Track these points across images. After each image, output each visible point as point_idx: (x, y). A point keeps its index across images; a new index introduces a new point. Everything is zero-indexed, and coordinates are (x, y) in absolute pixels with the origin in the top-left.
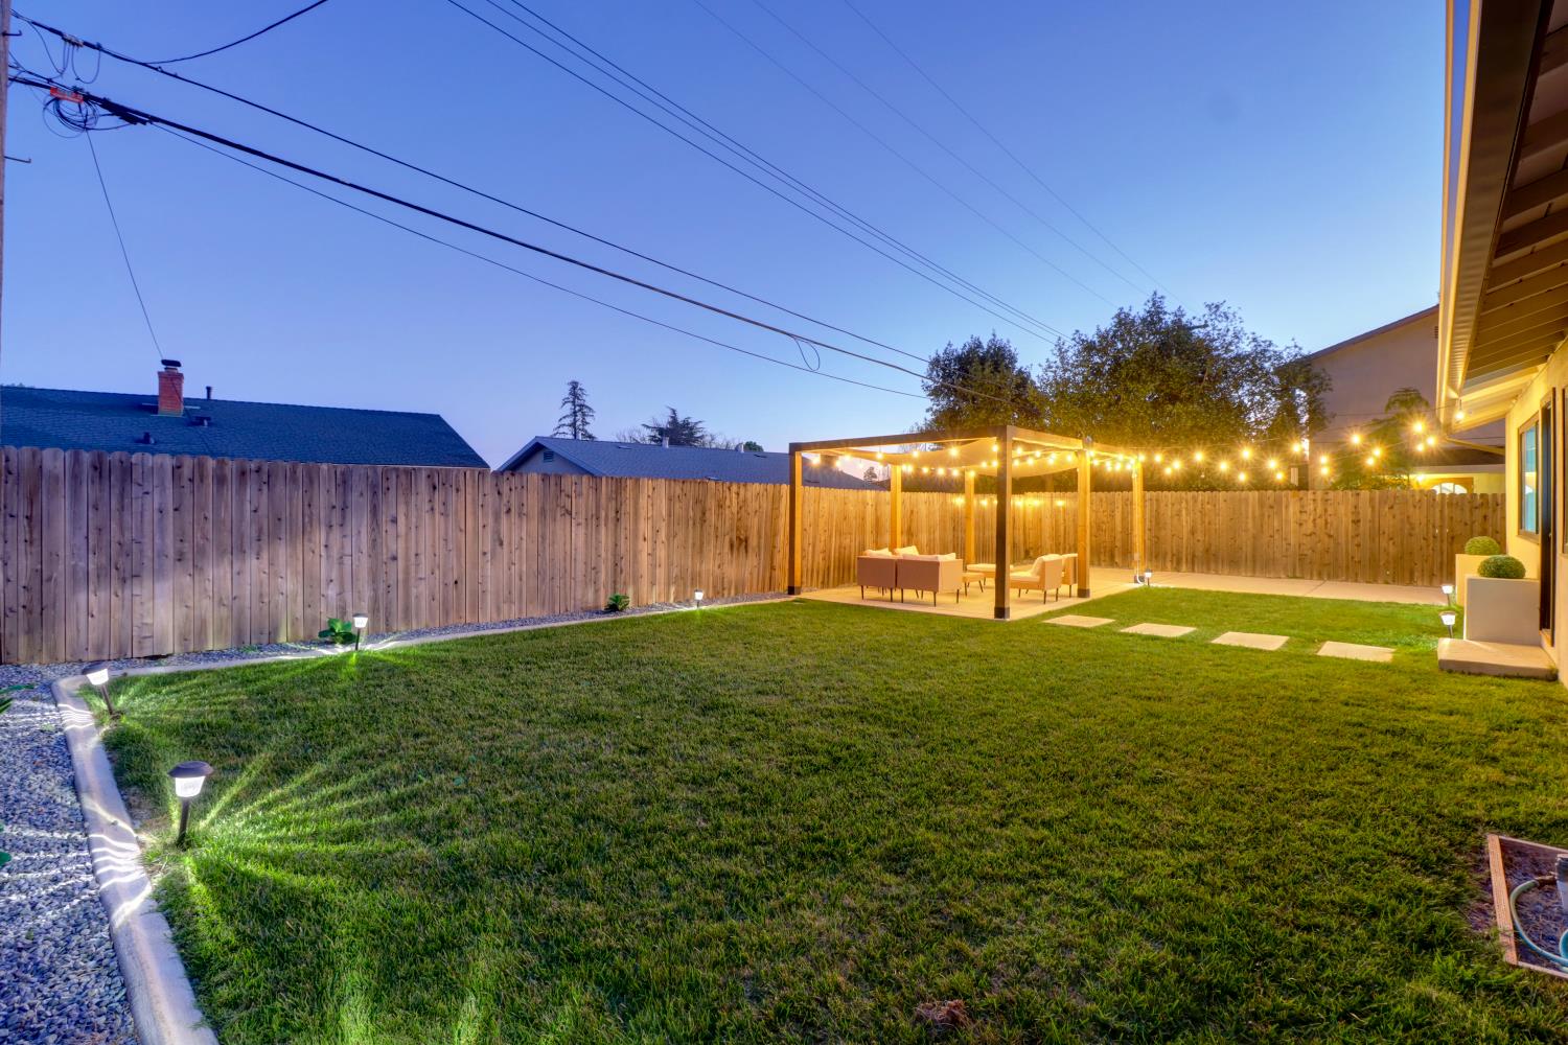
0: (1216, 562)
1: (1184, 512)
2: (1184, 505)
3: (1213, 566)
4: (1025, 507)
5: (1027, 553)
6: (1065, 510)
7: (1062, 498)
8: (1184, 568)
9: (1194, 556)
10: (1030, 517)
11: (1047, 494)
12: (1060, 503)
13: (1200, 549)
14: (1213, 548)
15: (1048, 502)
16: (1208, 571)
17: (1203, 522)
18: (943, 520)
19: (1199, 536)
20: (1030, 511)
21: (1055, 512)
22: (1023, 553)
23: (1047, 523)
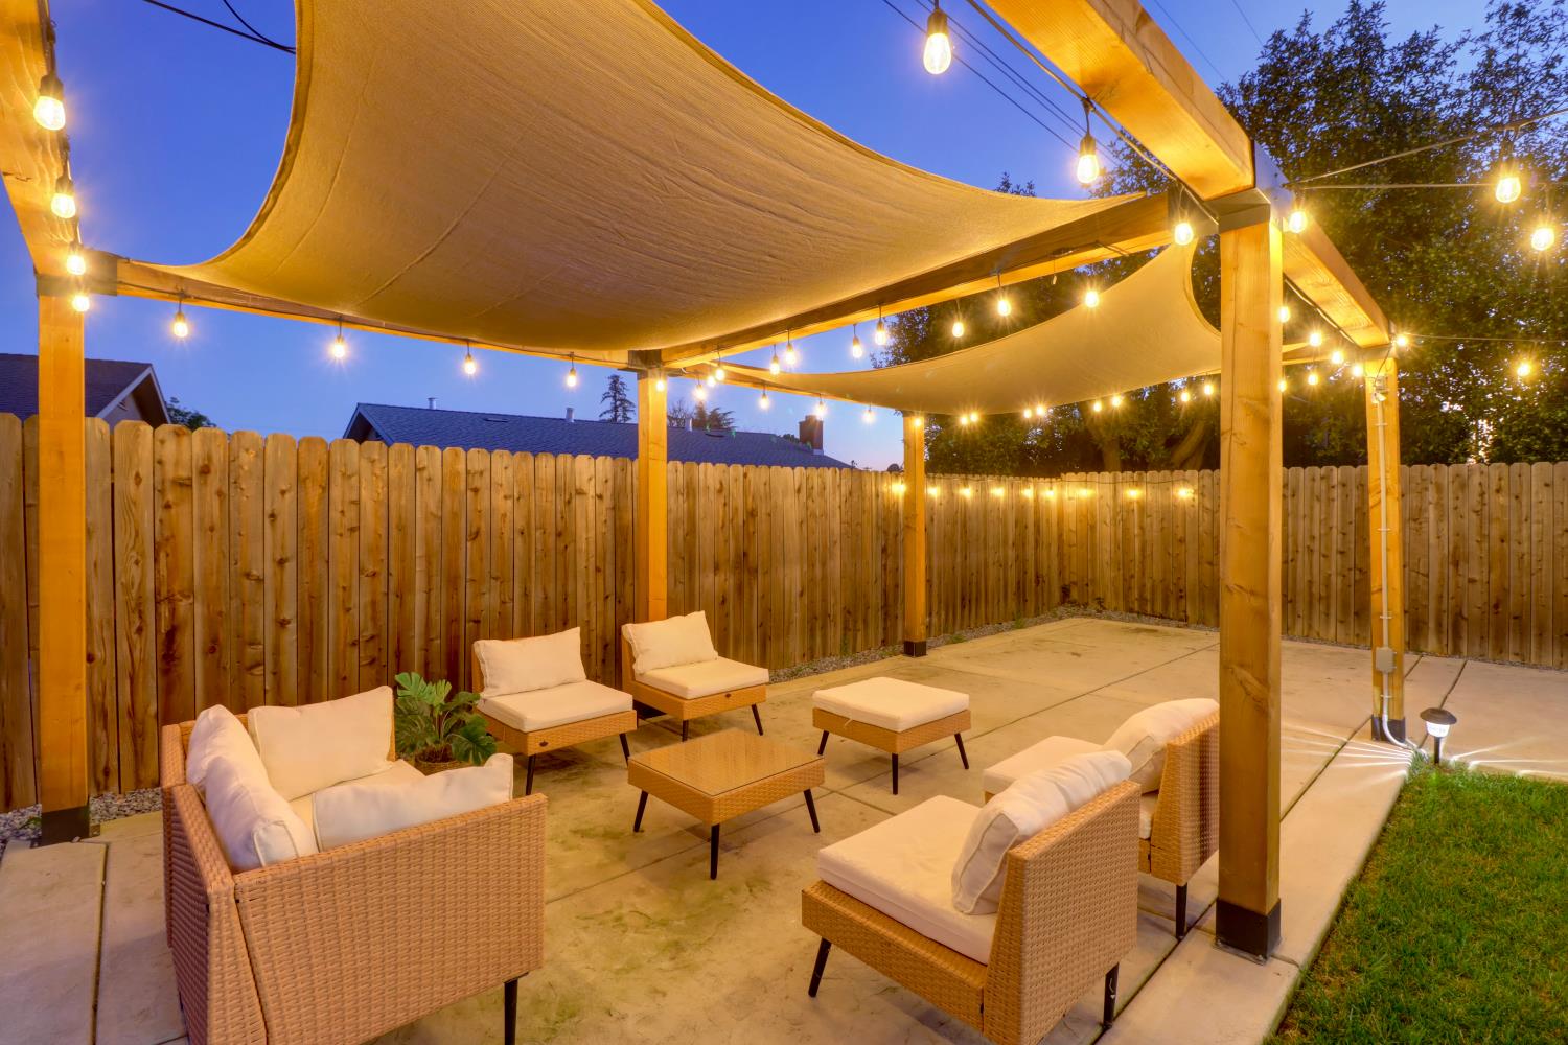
0: (1523, 634)
1: (1432, 514)
2: (1431, 495)
3: (1512, 645)
4: (1061, 501)
5: (1066, 592)
6: (1143, 507)
7: (1137, 484)
8: (1432, 643)
9: (1458, 617)
10: (1071, 523)
11: (1107, 476)
12: (1133, 494)
13: (1475, 601)
14: (1513, 599)
15: (1108, 491)
16: (1499, 653)
17: (1484, 537)
18: (852, 528)
19: (1474, 571)
20: (1070, 509)
21: (1122, 513)
22: (1057, 595)
23: (1106, 532)
